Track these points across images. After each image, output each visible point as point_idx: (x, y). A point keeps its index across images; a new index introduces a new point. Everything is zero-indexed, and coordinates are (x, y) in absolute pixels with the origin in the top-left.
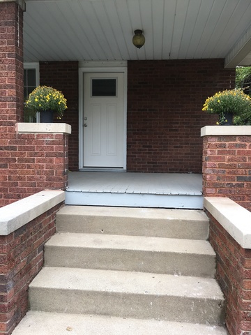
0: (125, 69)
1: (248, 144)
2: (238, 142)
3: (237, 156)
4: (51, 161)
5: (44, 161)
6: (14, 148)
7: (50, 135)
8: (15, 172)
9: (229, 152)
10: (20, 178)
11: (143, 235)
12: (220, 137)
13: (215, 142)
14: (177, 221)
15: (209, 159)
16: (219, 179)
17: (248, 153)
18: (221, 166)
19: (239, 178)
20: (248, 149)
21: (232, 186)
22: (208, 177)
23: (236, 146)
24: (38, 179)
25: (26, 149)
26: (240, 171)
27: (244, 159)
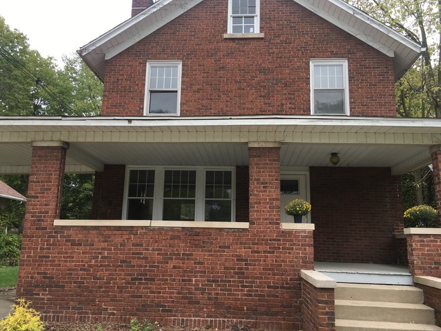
0: (308, 173)
1: (439, 240)
2: (432, 239)
3: (432, 248)
4: (305, 249)
5: (300, 249)
6: (279, 240)
7: (304, 231)
8: (280, 257)
9: (427, 246)
10: (283, 261)
11: (380, 301)
12: (420, 235)
13: (417, 238)
14: (402, 291)
15: (415, 249)
16: (422, 263)
17: (440, 246)
18: (423, 254)
19: (436, 263)
20: (439, 243)
21: (431, 268)
22: (415, 262)
23: (431, 241)
24: (296, 262)
25: (287, 241)
26: (436, 258)
27: (437, 250)
